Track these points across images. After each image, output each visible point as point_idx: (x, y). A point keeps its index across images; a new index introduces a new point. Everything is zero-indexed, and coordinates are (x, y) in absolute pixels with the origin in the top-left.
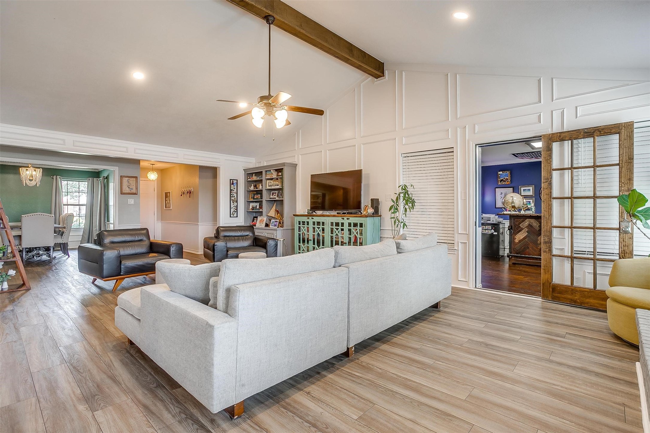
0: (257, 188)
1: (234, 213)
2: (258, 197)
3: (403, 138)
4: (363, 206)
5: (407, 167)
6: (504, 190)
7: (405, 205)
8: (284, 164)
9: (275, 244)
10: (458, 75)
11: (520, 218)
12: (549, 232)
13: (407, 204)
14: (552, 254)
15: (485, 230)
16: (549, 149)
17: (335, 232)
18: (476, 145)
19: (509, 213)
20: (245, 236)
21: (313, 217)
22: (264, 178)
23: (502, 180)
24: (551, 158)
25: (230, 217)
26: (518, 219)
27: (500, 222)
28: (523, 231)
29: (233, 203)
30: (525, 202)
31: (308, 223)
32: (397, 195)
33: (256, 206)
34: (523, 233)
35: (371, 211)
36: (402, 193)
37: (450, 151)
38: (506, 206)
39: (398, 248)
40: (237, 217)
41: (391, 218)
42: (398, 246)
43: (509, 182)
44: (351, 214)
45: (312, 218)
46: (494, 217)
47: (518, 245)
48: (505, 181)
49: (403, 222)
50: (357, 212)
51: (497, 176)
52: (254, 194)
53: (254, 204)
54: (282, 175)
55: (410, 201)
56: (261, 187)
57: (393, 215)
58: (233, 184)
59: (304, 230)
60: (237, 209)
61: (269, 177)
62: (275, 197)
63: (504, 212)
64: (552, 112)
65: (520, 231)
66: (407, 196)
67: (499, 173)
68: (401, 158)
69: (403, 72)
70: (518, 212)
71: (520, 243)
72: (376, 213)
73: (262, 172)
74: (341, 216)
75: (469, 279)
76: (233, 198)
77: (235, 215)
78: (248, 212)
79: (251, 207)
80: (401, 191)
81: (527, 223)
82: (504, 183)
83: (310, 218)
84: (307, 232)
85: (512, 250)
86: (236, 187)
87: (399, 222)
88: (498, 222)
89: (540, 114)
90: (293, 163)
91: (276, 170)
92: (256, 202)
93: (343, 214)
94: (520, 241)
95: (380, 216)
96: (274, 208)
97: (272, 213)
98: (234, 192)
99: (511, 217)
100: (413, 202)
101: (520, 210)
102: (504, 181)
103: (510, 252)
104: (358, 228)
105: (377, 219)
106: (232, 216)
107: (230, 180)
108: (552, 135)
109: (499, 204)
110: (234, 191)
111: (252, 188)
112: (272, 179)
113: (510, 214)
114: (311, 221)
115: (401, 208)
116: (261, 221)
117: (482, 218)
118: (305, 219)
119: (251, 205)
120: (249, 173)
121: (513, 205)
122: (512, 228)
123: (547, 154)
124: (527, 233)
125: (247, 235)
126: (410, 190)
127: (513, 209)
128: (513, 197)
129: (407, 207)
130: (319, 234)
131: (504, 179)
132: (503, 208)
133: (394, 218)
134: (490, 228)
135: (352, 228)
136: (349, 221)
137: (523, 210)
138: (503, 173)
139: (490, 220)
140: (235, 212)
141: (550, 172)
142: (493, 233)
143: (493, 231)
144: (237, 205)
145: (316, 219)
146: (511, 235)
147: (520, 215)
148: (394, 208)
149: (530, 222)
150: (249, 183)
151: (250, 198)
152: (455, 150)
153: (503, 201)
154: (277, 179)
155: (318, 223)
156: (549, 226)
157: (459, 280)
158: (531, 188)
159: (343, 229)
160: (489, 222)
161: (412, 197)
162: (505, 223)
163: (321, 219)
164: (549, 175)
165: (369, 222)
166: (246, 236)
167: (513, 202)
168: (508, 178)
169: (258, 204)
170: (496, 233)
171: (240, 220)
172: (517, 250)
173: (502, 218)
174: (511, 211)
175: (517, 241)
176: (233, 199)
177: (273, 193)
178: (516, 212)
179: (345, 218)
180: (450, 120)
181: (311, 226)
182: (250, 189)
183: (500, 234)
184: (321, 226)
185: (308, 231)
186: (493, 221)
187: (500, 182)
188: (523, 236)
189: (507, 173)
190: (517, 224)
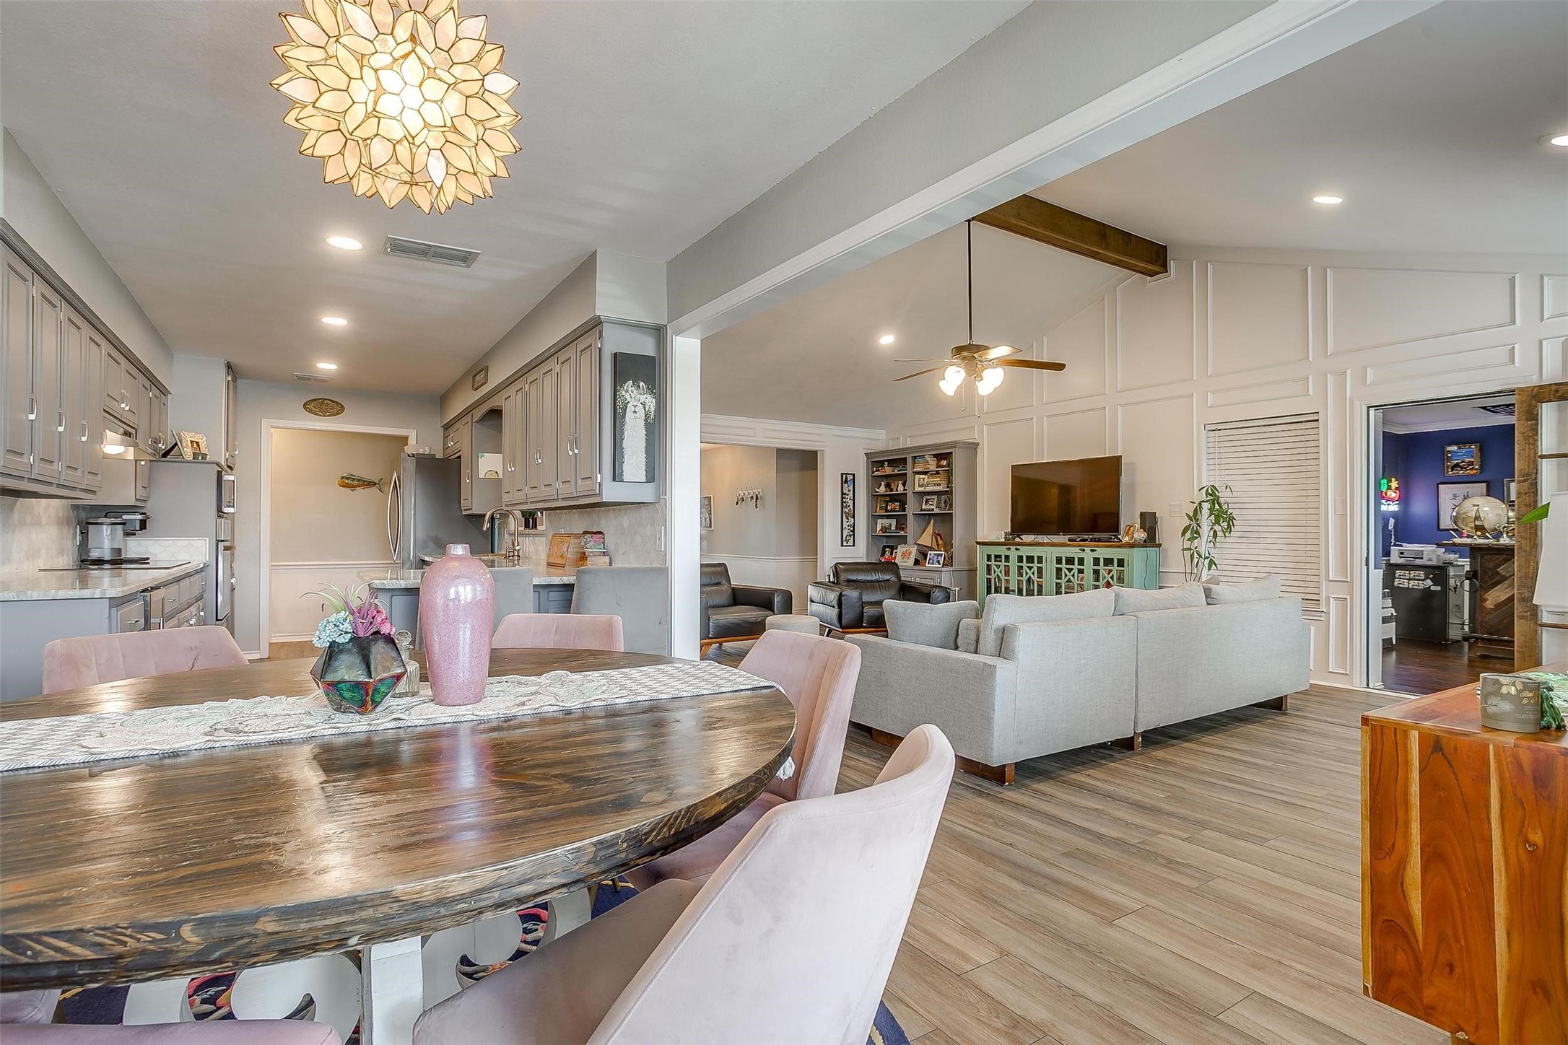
0: (892, 490)
1: (848, 538)
2: (895, 508)
3: (1209, 393)
4: (1123, 526)
5: (1217, 450)
6: (1461, 489)
7: (1214, 524)
8: (954, 445)
9: (946, 597)
10: (1328, 270)
11: (1497, 553)
12: (1533, 579)
13: (1217, 522)
14: (1539, 623)
15: (1409, 579)
16: (1533, 417)
17: (1066, 575)
18: (1369, 407)
19: (1469, 541)
20: (883, 581)
21: (1018, 547)
22: (909, 472)
23: (1457, 465)
24: (1537, 434)
25: (842, 545)
26: (1493, 556)
27: (1449, 563)
29: (848, 519)
30: (1512, 518)
31: (1007, 558)
32: (1195, 505)
33: (890, 525)
34: (1506, 588)
35: (1141, 535)
36: (1207, 501)
37: (1312, 420)
38: (1461, 525)
39: (1207, 597)
40: (854, 545)
41: (1184, 550)
42: (1208, 594)
43: (1476, 469)
44: (1097, 541)
45: (1017, 549)
46: (1434, 552)
47: (1493, 615)
48: (1466, 468)
49: (1208, 558)
50: (1111, 538)
51: (1443, 456)
52: (887, 503)
53: (886, 522)
54: (949, 464)
55: (1223, 517)
56: (901, 488)
57: (1187, 545)
58: (846, 481)
59: (998, 571)
60: (853, 531)
61: (921, 470)
62: (932, 507)
63: (1455, 540)
64: (1541, 342)
65: (1495, 585)
66: (1217, 507)
67: (1449, 449)
68: (1204, 433)
69: (1209, 264)
70: (1491, 541)
71: (1499, 612)
72: (1151, 540)
73: (906, 458)
74: (1080, 546)
75: (1351, 670)
76: (846, 510)
77: (851, 543)
78: (873, 537)
79: (879, 528)
80: (1204, 498)
82: (1461, 472)
83: (1013, 548)
84: (1006, 576)
85: (1478, 627)
86: (851, 488)
87: (1200, 556)
88: (1444, 563)
89: (1514, 347)
90: (970, 441)
91: (935, 456)
92: (888, 517)
93: (1080, 541)
94: (1498, 606)
95: (1159, 545)
96: (930, 529)
97: (927, 539)
98: (849, 497)
99: (1475, 551)
100: (1230, 519)
101: (1498, 535)
102: (1462, 468)
103: (1472, 629)
104: (1115, 568)
105: (1152, 551)
106: (845, 543)
107: (842, 474)
108: (1540, 389)
109: (1446, 523)
110: (848, 495)
111: (882, 490)
112: (925, 473)
113: (1471, 544)
114: (1013, 554)
115: (1205, 530)
116: (904, 555)
117: (1402, 553)
118: (1002, 551)
119: (880, 521)
120: (876, 461)
121: (1477, 523)
122: (1475, 577)
123: (1528, 426)
125: (888, 580)
126: (1224, 496)
127: (1479, 533)
128: (1478, 506)
129: (1217, 528)
130: (1029, 580)
131: (1463, 462)
132: (1453, 530)
133: (1190, 549)
134: (1422, 577)
135: (1101, 567)
136: (1095, 555)
137: (1505, 536)
138: (1459, 448)
139: (1422, 558)
140: (851, 536)
141: (1535, 462)
142: (1429, 587)
143: (1429, 582)
144: (854, 523)
145: (1025, 551)
146: (1473, 592)
147: (1497, 546)
148: (1192, 531)
150: (875, 480)
151: (878, 509)
152: (1321, 417)
153: (1454, 514)
154: (938, 473)
155: (1030, 559)
156: (1531, 568)
157: (1330, 672)
159: (1083, 569)
160: (1418, 562)
161: (1228, 508)
162: (1464, 565)
163: (1035, 552)
164: (1531, 467)
165: (1137, 558)
166: (886, 581)
167: (1477, 518)
168: (1472, 460)
169: (893, 522)
170: (1439, 588)
171: (860, 552)
172: (1491, 626)
173: (1455, 554)
174: (1473, 536)
175: (1489, 604)
176: (848, 513)
177: (927, 501)
178: (1486, 541)
179: (1088, 550)
180: (1310, 359)
181: (1014, 564)
182: (877, 492)
183: (1450, 589)
184: (1035, 565)
185: (1007, 574)
186: (1430, 560)
187: (1452, 470)
188: (1506, 593)
189: (1470, 447)
190: (1490, 567)
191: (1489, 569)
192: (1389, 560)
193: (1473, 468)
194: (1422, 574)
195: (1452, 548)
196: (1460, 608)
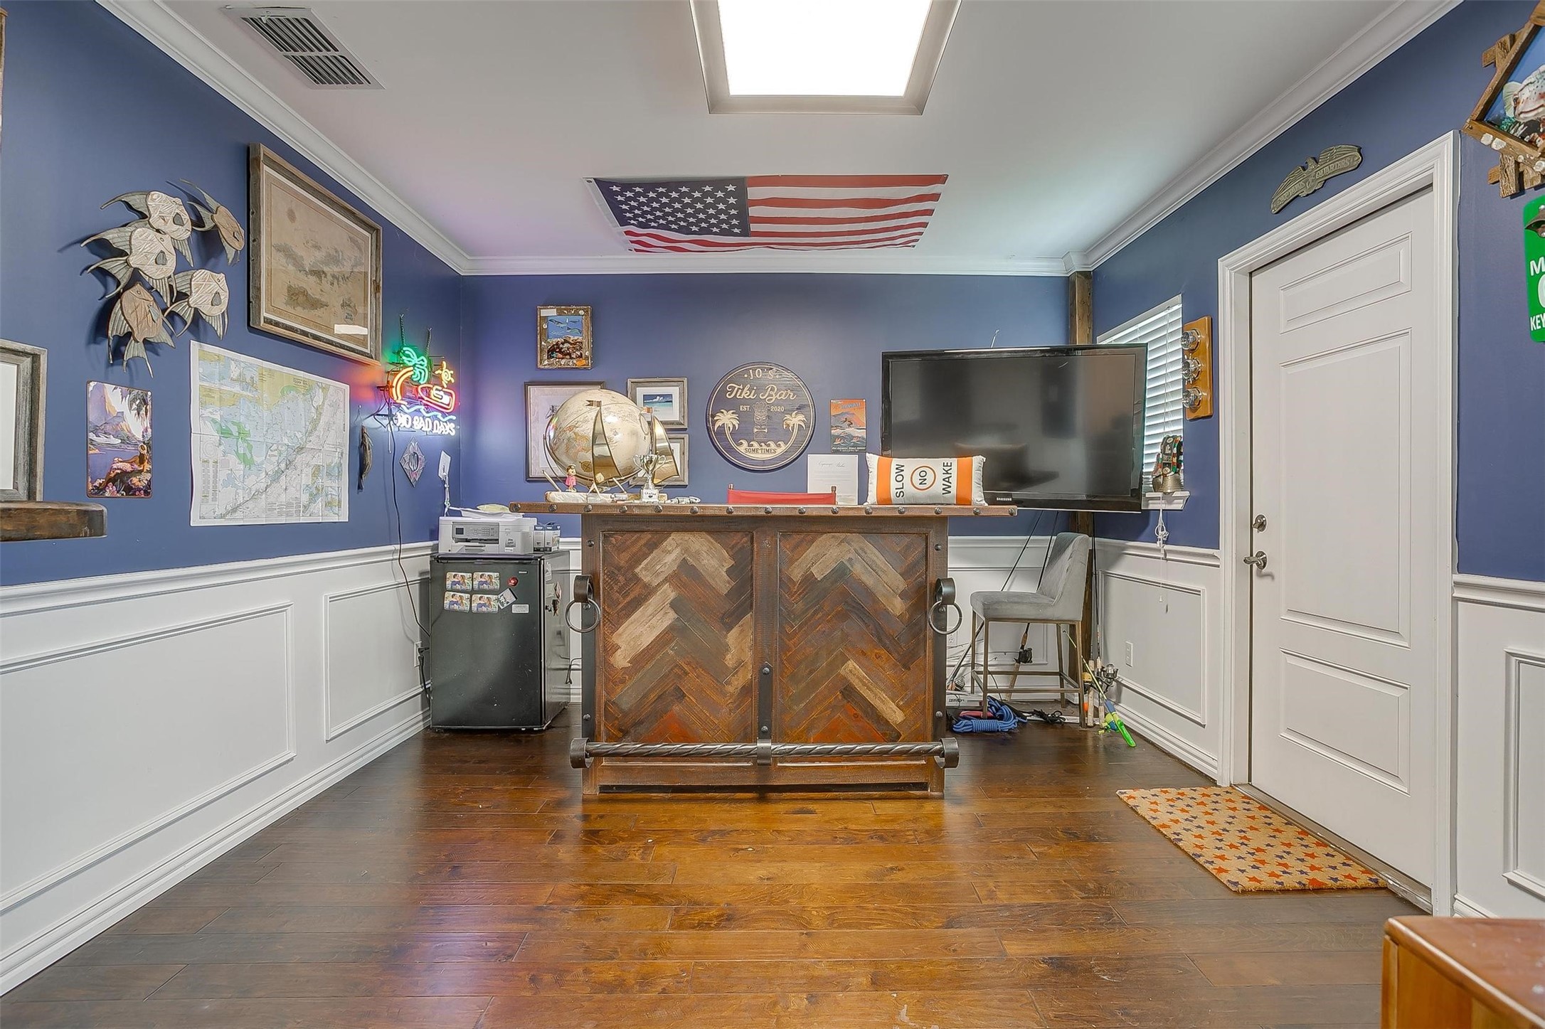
6: (563, 393)
11: (636, 526)
15: (472, 592)
23: (557, 347)
26: (627, 536)
27: (545, 549)
28: (654, 601)
34: (653, 615)
43: (587, 358)
46: (517, 527)
47: (629, 684)
48: (569, 354)
51: (534, 325)
63: (556, 497)
65: (638, 603)
67: (543, 312)
70: (624, 496)
71: (639, 675)
81: (673, 556)
82: (563, 362)
85: (600, 719)
88: (535, 549)
94: (641, 659)
99: (593, 520)
101: (635, 483)
102: (564, 354)
103: (590, 727)
109: (540, 462)
113: (586, 506)
117: (460, 531)
121: (599, 451)
122: (593, 590)
124: (672, 615)
127: (600, 477)
128: (598, 405)
131: (566, 341)
132: (552, 474)
134: (496, 584)
137: (649, 483)
138: (560, 313)
139: (496, 541)
142: (510, 606)
143: (508, 596)
147: (636, 511)
149: (686, 550)
158: (674, 391)
160: (490, 549)
162: (568, 552)
167: (598, 437)
168: (580, 339)
170: (526, 606)
172: (625, 714)
173: (555, 529)
174: (589, 486)
175: (621, 660)
178: (615, 496)
183: (545, 605)
186: (510, 544)
187: (550, 357)
188: (653, 627)
189: (577, 314)
190: (622, 563)
191: (619, 569)
192: (436, 548)
193: (581, 356)
194: (493, 578)
195: (547, 513)
196: (563, 639)
